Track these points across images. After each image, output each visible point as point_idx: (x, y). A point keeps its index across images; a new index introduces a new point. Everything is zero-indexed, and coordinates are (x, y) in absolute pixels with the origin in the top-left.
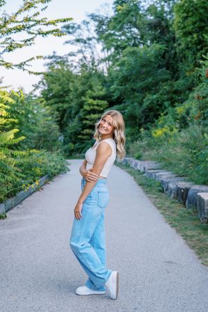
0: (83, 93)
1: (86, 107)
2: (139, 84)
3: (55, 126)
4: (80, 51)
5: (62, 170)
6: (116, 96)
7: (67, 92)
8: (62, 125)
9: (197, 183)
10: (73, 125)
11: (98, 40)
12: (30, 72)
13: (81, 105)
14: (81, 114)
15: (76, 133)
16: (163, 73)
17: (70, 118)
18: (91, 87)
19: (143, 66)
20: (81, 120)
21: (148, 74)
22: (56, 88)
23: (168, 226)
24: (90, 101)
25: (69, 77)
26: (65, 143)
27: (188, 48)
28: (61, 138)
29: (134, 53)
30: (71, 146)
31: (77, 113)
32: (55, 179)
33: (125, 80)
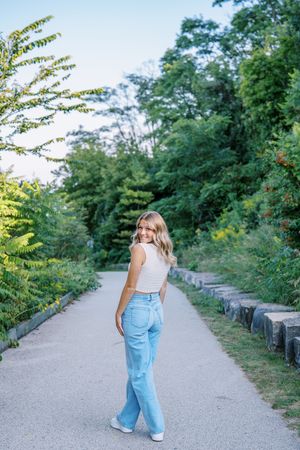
0: (119, 183)
1: (123, 201)
2: (195, 170)
3: (82, 227)
4: (116, 125)
5: (91, 286)
6: (163, 186)
7: (99, 180)
8: (91, 225)
9: (265, 300)
10: (107, 225)
11: (140, 109)
12: (47, 158)
13: (117, 198)
14: (117, 210)
15: (111, 237)
16: (227, 154)
17: (103, 215)
18: (130, 174)
19: (199, 145)
20: (117, 218)
21: (206, 155)
22: (84, 175)
23: (225, 356)
24: (129, 192)
25: (101, 160)
26: (95, 250)
27: (259, 121)
28: (91, 243)
29: (187, 128)
30: (104, 253)
31: (111, 209)
32: (82, 298)
33: (176, 163)
